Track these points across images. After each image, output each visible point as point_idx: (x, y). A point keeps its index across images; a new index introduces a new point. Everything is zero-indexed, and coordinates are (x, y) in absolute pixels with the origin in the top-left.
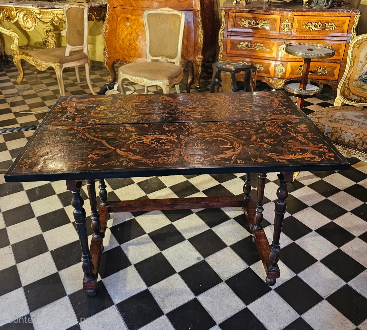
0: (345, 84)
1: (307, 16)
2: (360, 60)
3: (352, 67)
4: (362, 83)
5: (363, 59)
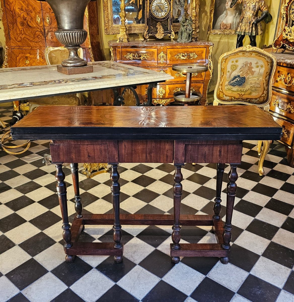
0: (219, 89)
1: (176, 48)
2: (227, 70)
3: (223, 76)
4: (231, 87)
5: (230, 69)
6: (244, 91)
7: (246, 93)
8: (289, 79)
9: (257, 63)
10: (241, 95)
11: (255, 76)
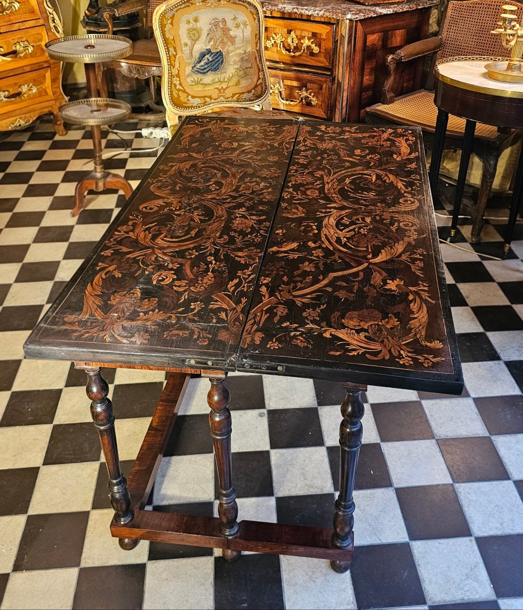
0: (175, 86)
2: (183, 43)
4: (200, 76)
5: (187, 39)
6: (226, 80)
7: (230, 84)
8: (293, 42)
9: (235, 19)
10: (222, 90)
11: (238, 45)
